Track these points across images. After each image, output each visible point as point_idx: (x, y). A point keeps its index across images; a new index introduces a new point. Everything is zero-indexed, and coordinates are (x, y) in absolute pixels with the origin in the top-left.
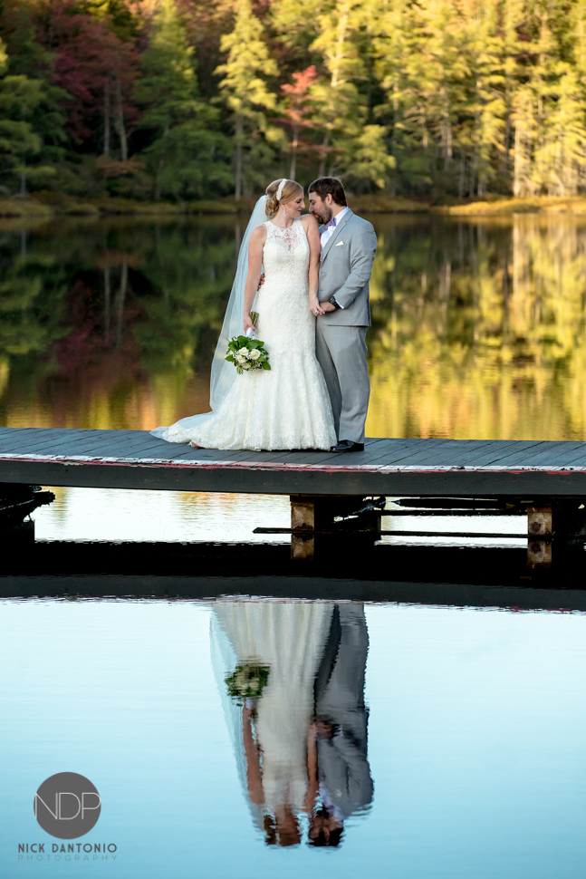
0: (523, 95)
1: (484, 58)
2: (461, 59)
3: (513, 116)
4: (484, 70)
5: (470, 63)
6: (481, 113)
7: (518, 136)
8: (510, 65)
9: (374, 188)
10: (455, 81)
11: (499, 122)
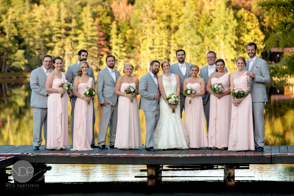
0: (68, 40)
1: (55, 29)
2: (47, 29)
3: (65, 47)
4: (55, 32)
5: (51, 30)
6: (54, 46)
7: (66, 53)
8: (63, 31)
9: (21, 70)
10: (46, 36)
11: (60, 49)
